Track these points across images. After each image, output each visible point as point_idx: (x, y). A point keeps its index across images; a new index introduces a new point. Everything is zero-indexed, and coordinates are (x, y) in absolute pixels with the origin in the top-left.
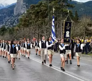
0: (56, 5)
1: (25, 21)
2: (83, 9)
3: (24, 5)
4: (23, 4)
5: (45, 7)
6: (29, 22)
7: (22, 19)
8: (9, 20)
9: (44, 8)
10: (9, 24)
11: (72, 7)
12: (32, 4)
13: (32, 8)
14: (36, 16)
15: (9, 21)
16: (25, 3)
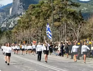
0: (59, 5)
1: (24, 22)
2: (86, 9)
3: (20, 5)
5: (47, 7)
6: (28, 24)
10: (5, 26)
11: (77, 6)
12: (31, 4)
13: (32, 9)
15: (5, 23)
16: (22, 3)
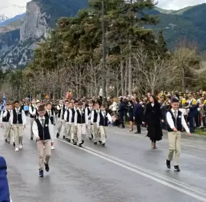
1: (48, 55)
2: (173, 25)
3: (42, 18)
4: (40, 15)
5: (93, 23)
6: (55, 58)
7: (40, 51)
8: (9, 52)
9: (89, 25)
10: (10, 61)
11: (153, 22)
12: (62, 18)
13: (64, 26)
14: (72, 45)
15: (10, 54)
16: (44, 14)
